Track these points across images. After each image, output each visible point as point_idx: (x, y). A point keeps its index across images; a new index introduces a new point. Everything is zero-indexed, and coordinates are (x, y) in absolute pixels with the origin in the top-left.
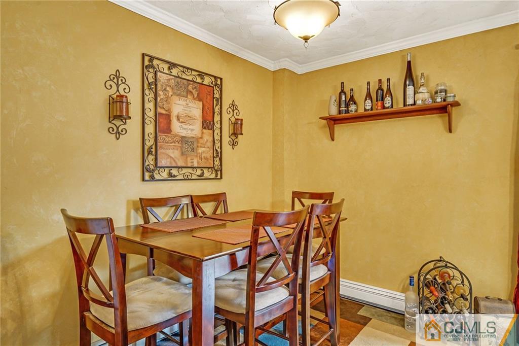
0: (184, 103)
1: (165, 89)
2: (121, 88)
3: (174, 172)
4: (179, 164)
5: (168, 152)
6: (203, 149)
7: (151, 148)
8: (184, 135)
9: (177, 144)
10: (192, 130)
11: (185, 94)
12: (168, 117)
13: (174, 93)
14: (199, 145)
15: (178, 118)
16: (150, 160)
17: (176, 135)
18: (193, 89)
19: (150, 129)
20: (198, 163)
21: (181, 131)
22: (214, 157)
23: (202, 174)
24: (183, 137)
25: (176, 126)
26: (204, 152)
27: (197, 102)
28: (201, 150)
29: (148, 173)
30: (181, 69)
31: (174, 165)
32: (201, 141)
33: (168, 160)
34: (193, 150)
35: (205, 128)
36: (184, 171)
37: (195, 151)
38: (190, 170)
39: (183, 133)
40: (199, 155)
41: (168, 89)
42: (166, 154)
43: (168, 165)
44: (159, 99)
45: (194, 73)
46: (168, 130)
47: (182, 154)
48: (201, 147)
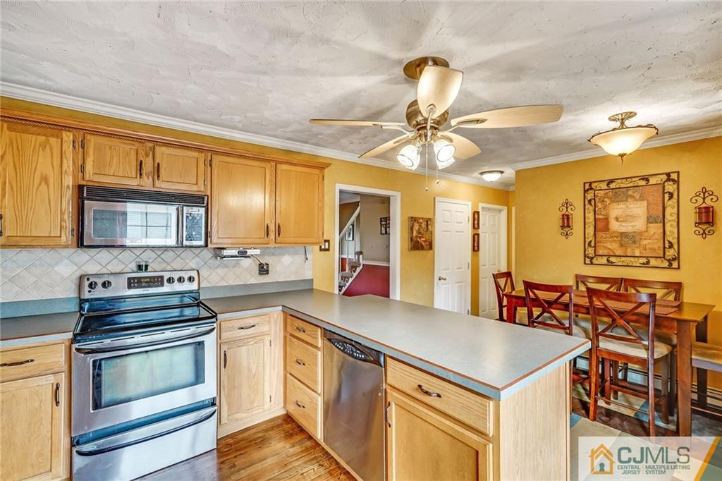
0: (624, 206)
1: (603, 201)
2: (569, 209)
3: (613, 259)
4: (617, 254)
5: (606, 245)
6: (649, 241)
7: (590, 242)
8: (624, 231)
9: (615, 239)
10: (633, 226)
11: (624, 199)
12: (607, 220)
13: (612, 202)
14: (642, 237)
15: (617, 219)
16: (590, 252)
17: (614, 232)
18: (634, 193)
19: (590, 230)
20: (641, 252)
21: (621, 228)
22: (664, 248)
23: (648, 262)
24: (621, 233)
25: (615, 226)
26: (649, 243)
27: (639, 202)
28: (644, 242)
29: (589, 260)
30: (620, 181)
31: (611, 254)
32: (645, 234)
33: (606, 251)
34: (635, 242)
35: (651, 223)
36: (623, 259)
37: (637, 243)
38: (632, 259)
39: (623, 230)
40: (641, 247)
41: (605, 200)
42: (604, 247)
43: (606, 254)
44: (597, 209)
45: (634, 179)
46: (606, 229)
47: (622, 245)
48: (645, 239)
